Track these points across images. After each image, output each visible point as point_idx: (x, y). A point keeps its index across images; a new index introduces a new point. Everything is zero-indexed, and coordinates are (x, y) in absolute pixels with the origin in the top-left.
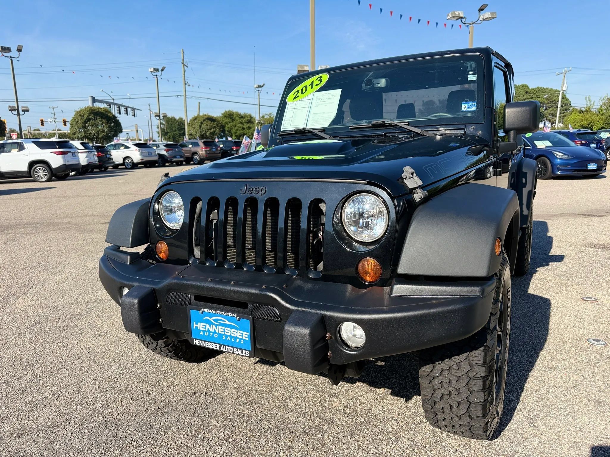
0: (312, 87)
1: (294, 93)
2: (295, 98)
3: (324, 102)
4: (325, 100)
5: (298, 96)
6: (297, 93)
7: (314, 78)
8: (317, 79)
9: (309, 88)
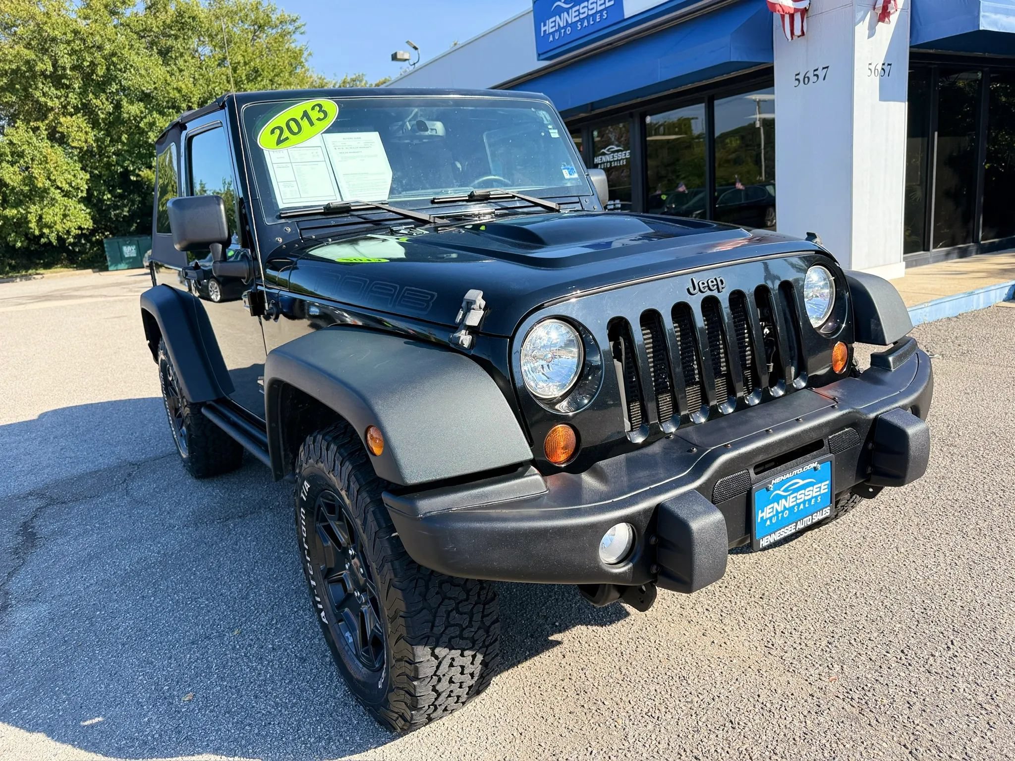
0: (312, 124)
1: (273, 132)
2: (279, 142)
3: (356, 154)
4: (352, 150)
5: (287, 138)
6: (277, 132)
7: (306, 105)
8: (313, 108)
9: (305, 123)
